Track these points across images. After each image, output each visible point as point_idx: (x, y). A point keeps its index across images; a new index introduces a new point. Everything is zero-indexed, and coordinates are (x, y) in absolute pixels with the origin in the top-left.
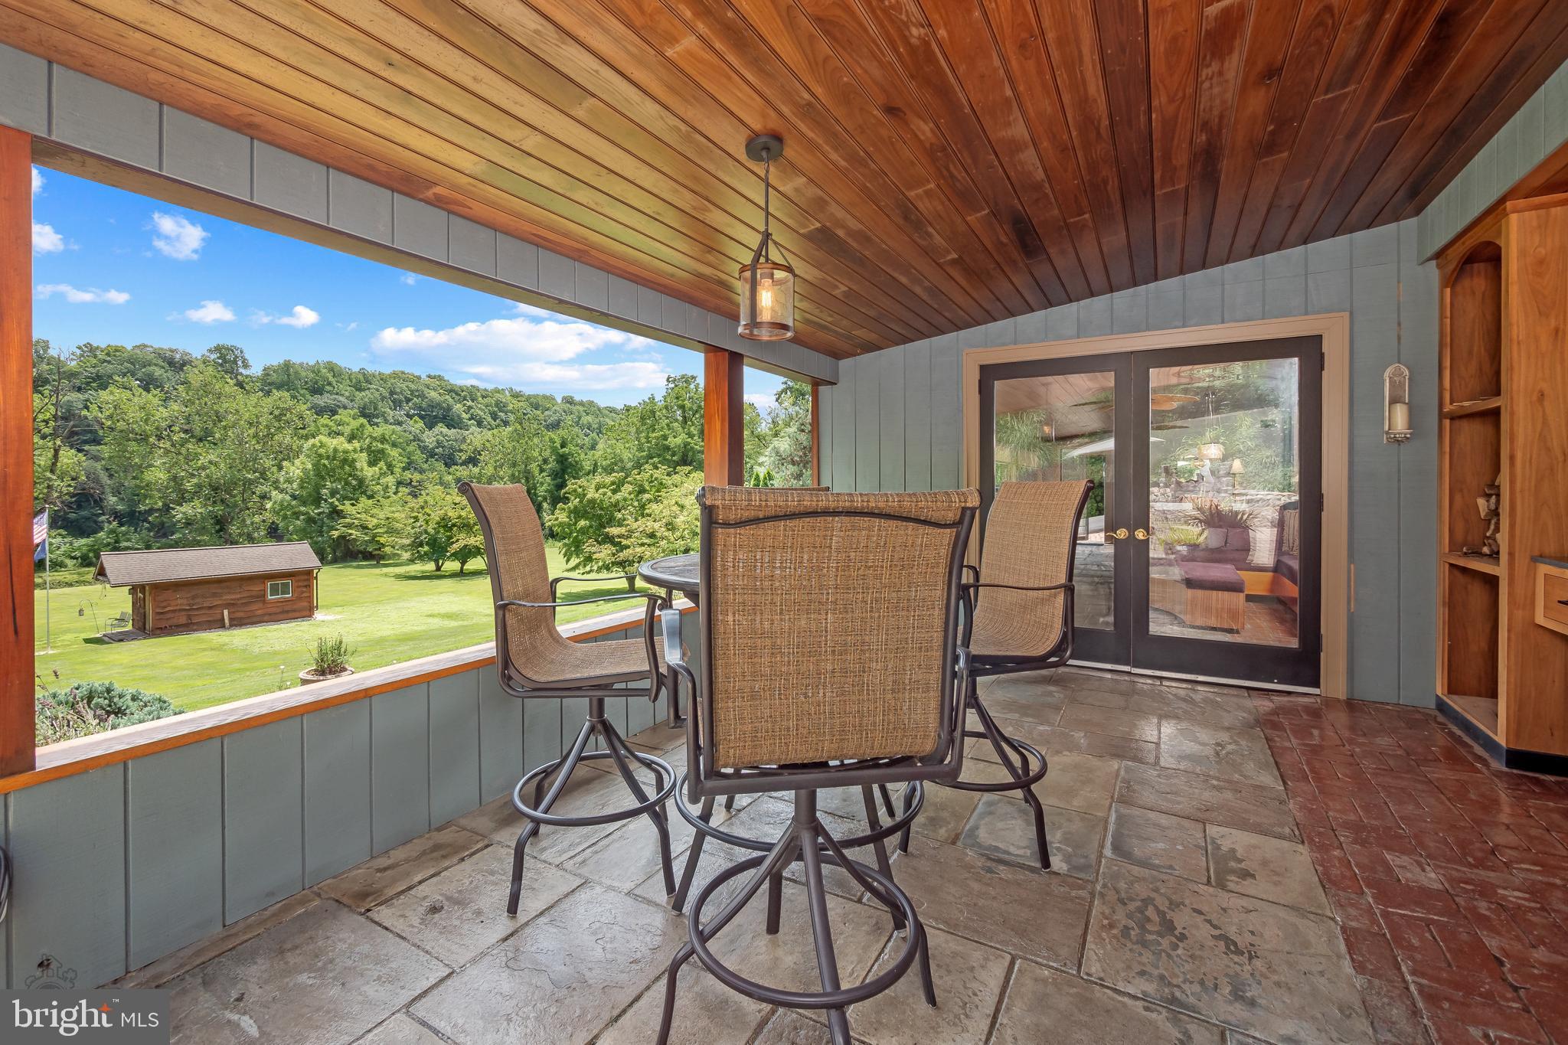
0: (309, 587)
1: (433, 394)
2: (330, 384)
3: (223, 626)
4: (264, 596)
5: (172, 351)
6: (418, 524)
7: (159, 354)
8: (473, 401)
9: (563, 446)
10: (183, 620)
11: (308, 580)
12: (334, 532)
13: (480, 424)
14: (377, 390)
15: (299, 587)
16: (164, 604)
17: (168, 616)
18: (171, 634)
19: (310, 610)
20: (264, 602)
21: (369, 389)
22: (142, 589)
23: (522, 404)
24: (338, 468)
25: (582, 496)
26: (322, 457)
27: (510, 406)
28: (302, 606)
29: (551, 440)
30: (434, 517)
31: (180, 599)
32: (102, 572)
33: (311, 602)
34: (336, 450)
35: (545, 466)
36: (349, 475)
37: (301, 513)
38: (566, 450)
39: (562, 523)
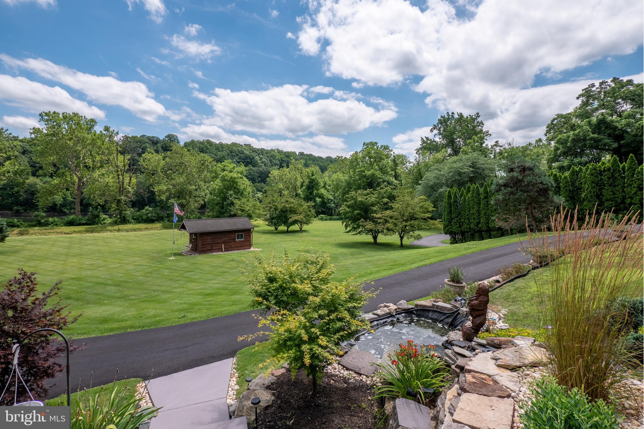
0: (249, 236)
1: (247, 152)
2: (208, 149)
3: (222, 251)
4: (235, 239)
5: (153, 137)
6: (272, 210)
7: (149, 138)
8: (262, 155)
9: (313, 175)
10: (210, 248)
11: (249, 233)
12: (232, 212)
13: (265, 165)
14: (226, 151)
15: (246, 236)
16: (204, 241)
17: (206, 246)
18: (206, 253)
19: (250, 246)
20: (235, 242)
21: (223, 151)
22: (196, 234)
23: (282, 156)
24: (232, 185)
25: (355, 199)
26: (226, 180)
27: (278, 157)
28: (247, 244)
29: (307, 172)
30: (280, 207)
31: (209, 239)
32: (183, 227)
33: (250, 242)
34: (231, 177)
35: (304, 184)
36: (235, 188)
37: (218, 204)
38: (314, 177)
39: (348, 211)
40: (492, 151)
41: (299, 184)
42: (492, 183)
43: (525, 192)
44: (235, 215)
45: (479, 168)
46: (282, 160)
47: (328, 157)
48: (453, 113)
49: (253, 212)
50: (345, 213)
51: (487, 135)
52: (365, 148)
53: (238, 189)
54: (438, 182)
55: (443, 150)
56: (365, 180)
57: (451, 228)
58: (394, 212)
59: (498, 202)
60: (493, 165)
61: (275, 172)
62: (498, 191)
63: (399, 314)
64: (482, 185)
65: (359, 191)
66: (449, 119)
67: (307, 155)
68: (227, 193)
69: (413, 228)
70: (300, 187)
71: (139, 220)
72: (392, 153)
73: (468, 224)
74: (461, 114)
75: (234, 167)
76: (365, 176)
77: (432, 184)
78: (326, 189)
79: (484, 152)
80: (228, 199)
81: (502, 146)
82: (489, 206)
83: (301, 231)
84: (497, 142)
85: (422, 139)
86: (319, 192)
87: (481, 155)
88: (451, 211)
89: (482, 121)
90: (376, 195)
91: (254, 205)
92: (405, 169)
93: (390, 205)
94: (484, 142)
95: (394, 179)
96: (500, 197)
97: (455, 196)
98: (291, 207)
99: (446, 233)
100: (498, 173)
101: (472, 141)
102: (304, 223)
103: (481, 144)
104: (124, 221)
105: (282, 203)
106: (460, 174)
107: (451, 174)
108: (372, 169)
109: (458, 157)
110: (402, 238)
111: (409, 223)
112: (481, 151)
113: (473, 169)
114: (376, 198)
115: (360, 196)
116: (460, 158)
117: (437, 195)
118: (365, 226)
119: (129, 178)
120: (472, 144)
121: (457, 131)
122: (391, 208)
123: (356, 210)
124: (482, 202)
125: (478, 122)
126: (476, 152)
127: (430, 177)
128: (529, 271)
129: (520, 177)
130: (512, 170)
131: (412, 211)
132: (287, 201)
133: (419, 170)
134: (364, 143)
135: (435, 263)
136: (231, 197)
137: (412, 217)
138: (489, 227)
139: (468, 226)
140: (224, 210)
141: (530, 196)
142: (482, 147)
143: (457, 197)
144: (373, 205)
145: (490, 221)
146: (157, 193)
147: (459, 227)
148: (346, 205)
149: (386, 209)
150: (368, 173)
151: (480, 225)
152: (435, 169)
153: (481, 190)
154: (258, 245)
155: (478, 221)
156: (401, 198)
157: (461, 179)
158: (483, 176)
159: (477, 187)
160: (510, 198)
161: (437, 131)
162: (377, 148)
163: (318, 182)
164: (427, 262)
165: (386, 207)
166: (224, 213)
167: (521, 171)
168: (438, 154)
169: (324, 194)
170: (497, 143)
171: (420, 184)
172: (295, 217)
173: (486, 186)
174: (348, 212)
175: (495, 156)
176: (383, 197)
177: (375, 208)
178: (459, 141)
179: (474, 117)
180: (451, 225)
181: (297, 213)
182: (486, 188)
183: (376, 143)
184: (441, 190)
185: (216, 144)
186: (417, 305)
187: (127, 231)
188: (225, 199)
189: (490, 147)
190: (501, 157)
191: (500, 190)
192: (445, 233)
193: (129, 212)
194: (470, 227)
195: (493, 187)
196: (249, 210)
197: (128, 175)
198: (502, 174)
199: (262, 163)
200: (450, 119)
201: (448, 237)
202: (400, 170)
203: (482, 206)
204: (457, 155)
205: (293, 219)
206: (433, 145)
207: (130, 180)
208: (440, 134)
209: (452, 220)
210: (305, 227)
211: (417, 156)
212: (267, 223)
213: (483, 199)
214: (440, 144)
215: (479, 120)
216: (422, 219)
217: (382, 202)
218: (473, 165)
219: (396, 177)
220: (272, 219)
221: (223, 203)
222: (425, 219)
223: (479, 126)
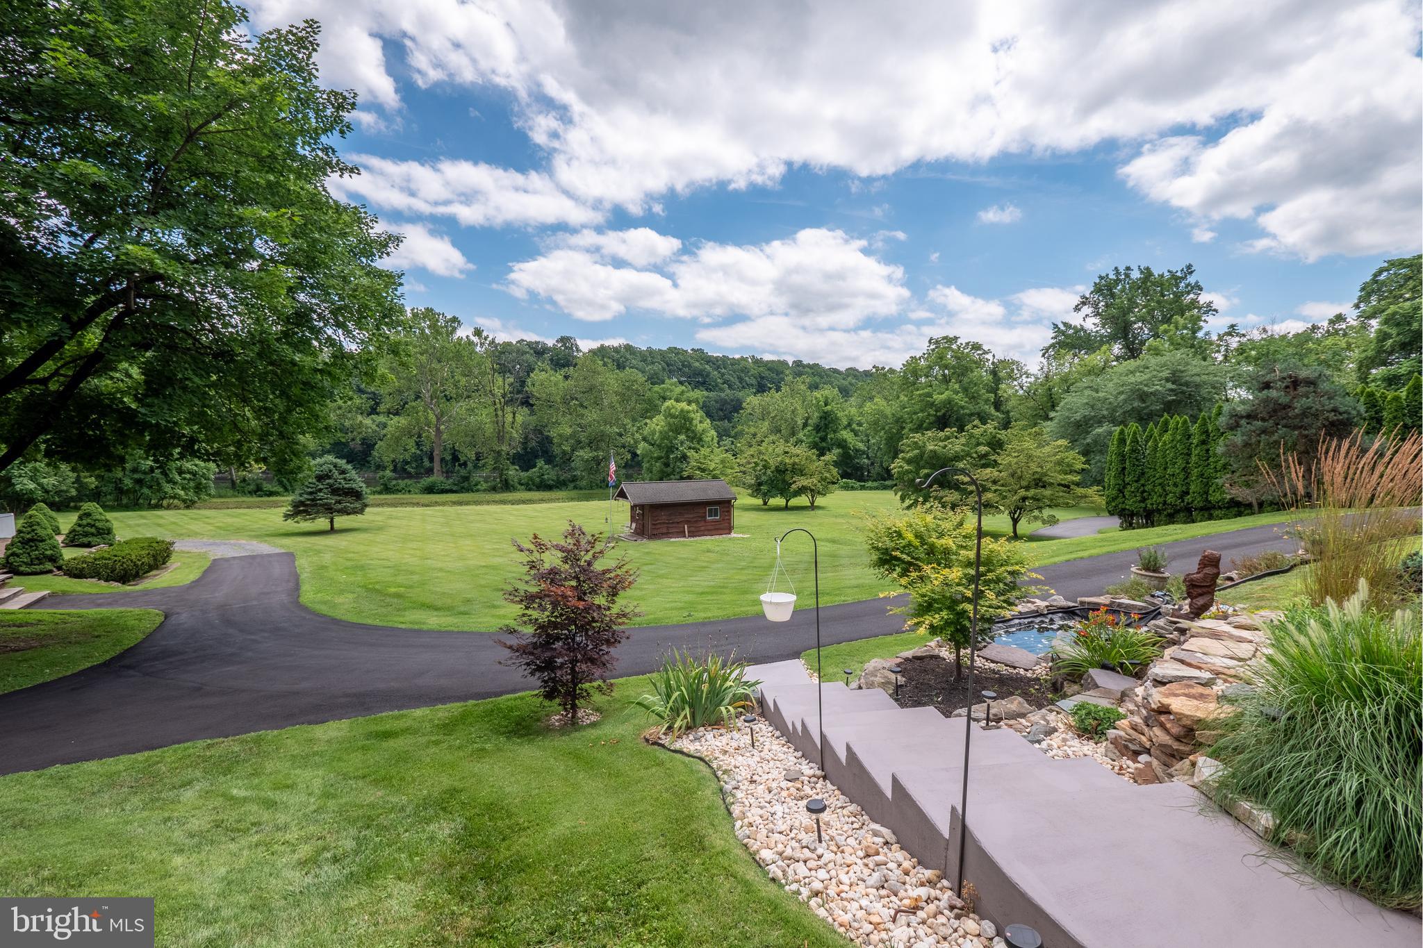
0: (728, 512)
1: (697, 364)
3: (685, 536)
4: (705, 517)
6: (759, 468)
7: (529, 344)
8: (725, 368)
9: (826, 405)
10: (665, 530)
11: (728, 508)
12: (684, 472)
13: (730, 387)
15: (722, 512)
16: (656, 518)
17: (659, 526)
18: (660, 538)
19: (729, 529)
20: (705, 521)
21: (653, 363)
22: (642, 507)
23: (761, 369)
24: (682, 425)
25: (922, 448)
26: (673, 416)
27: (753, 372)
28: (725, 527)
29: (816, 398)
30: (773, 463)
31: (663, 517)
32: (622, 495)
33: (730, 523)
34: (682, 411)
35: (810, 421)
36: (688, 430)
37: (659, 458)
38: (829, 408)
39: (907, 470)
40: (1219, 346)
41: (800, 422)
42: (1219, 414)
43: (1295, 428)
44: (689, 478)
45: (1187, 384)
46: (762, 378)
47: (851, 369)
48: (1128, 268)
49: (722, 473)
50: (902, 474)
51: (1206, 312)
52: (933, 350)
53: (693, 431)
54: (1093, 414)
55: (1104, 348)
56: (932, 412)
57: (1123, 503)
58: (1000, 472)
59: (1231, 451)
60: (1221, 377)
61: (752, 401)
62: (1234, 427)
63: (1052, 613)
64: (1194, 419)
65: (929, 433)
66: (1117, 281)
67: (809, 366)
68: (676, 438)
69: (1039, 504)
70: (801, 427)
71: (530, 486)
72: (989, 356)
73: (1160, 496)
74: (1148, 269)
75: (683, 392)
76: (932, 404)
77: (1078, 418)
78: (852, 430)
79: (1201, 349)
80: (677, 449)
81: (1244, 335)
82: (1211, 459)
83: (813, 507)
84: (1232, 326)
85: (1056, 326)
86: (838, 435)
87: (1194, 356)
88: (1124, 469)
89: (1197, 282)
90: (963, 440)
91: (723, 462)
92: (1017, 388)
93: (993, 458)
94: (1200, 328)
95: (993, 411)
96: (1238, 439)
97: (1135, 441)
98: (794, 464)
99: (1111, 514)
100: (1232, 394)
101: (1172, 327)
102: (819, 493)
103: (1194, 332)
104: (507, 486)
105: (778, 456)
106: (1143, 397)
107: (1122, 397)
108: (947, 389)
109: (1138, 362)
110: (1015, 522)
111: (1031, 493)
112: (1192, 346)
113: (1174, 387)
114: (963, 445)
115: (932, 441)
116: (1143, 363)
117: (1089, 440)
118: (942, 498)
119: (511, 415)
120: (1171, 333)
121: (1137, 307)
122: (995, 464)
123: (924, 468)
124: (1195, 452)
125: (1189, 284)
126: (1182, 350)
127: (1074, 404)
128: (1295, 565)
129: (1284, 400)
130: (1267, 386)
131: (1039, 470)
132: (787, 453)
133: (1050, 389)
134: (931, 339)
135: (1098, 556)
136: (682, 445)
137: (1039, 483)
138: (1210, 502)
139: (1161, 500)
140: (669, 470)
141: (1306, 436)
142: (1195, 338)
143: (1138, 442)
144: (957, 458)
145: (1211, 490)
146: (555, 440)
147: (1140, 502)
148: (903, 459)
149: (985, 466)
150: (939, 398)
151: (1188, 498)
152: (1086, 388)
153: (1194, 429)
154: (745, 529)
155: (1184, 488)
156: (1015, 445)
157: (1145, 408)
158: (1196, 401)
159: (1185, 422)
160: (1259, 442)
161: (1091, 310)
162: (959, 347)
163: (837, 419)
164: (1085, 554)
165: (983, 462)
166: (668, 475)
167: (1287, 387)
168: (1093, 356)
169: (849, 440)
170: (1232, 330)
171: (1051, 419)
172: (803, 482)
173: (1204, 419)
174: (908, 472)
175: (1226, 357)
176: (978, 444)
177: (961, 465)
178: (1140, 329)
179: (1179, 274)
180: (1124, 496)
181: (805, 475)
182: (1204, 424)
183: (956, 338)
184: (1099, 430)
185: (641, 352)
186: (1082, 603)
187: (513, 503)
188: (671, 449)
189: (1214, 338)
190: (1241, 358)
191: (1238, 425)
192: (1109, 512)
193: (513, 472)
194: (1165, 501)
195: (1222, 420)
196: (714, 470)
197: (508, 409)
198: (1240, 395)
199: (724, 383)
200: (1121, 281)
201: (1116, 521)
202: (1006, 389)
203: (1194, 459)
204: (1134, 357)
205: (799, 484)
206: (1080, 337)
207: (514, 417)
208: (1097, 314)
209: (1124, 487)
210: (819, 501)
211: (1044, 361)
212: (750, 491)
213: (1197, 446)
214: (1095, 336)
215: (1192, 279)
216: (1059, 485)
217: (976, 452)
218: (1175, 378)
219: (997, 405)
220: (760, 484)
221: (668, 457)
222: (1065, 486)
223: (1188, 293)
